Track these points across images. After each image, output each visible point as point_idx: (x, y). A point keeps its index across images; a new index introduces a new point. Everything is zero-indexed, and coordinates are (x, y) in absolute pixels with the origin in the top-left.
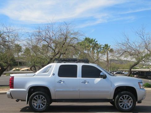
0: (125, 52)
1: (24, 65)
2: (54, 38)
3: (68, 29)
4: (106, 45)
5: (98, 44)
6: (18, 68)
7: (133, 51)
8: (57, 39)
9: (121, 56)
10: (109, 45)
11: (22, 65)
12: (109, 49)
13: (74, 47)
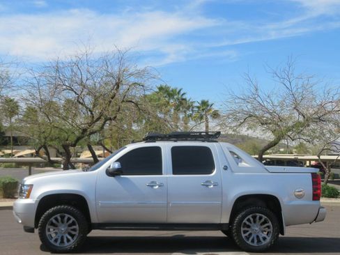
0: (250, 116)
1: (22, 145)
2: (90, 83)
3: (124, 64)
4: (204, 103)
5: (188, 99)
6: (9, 152)
7: (267, 115)
8: (98, 85)
9: (240, 125)
10: (210, 103)
11: (18, 145)
12: (211, 112)
13: (137, 105)
